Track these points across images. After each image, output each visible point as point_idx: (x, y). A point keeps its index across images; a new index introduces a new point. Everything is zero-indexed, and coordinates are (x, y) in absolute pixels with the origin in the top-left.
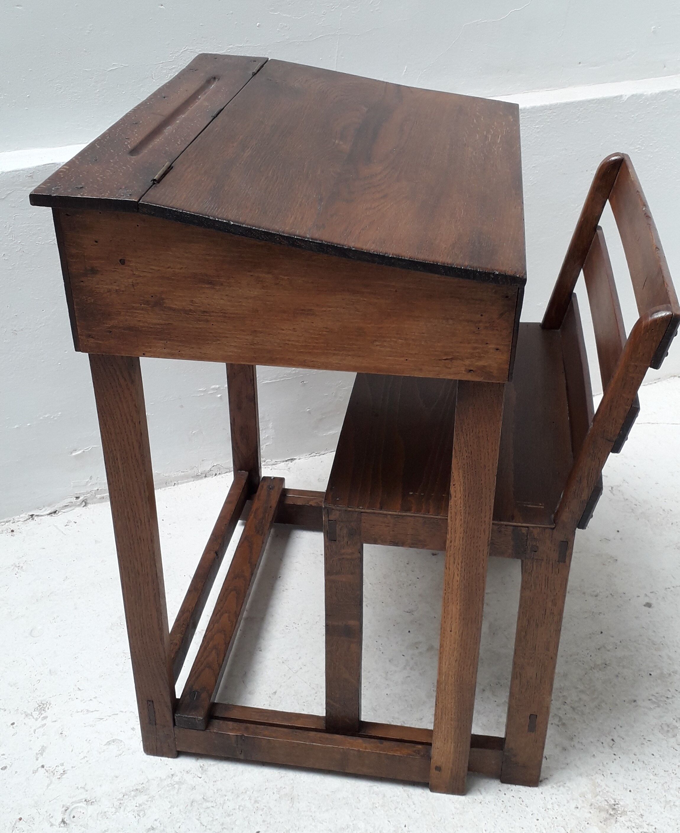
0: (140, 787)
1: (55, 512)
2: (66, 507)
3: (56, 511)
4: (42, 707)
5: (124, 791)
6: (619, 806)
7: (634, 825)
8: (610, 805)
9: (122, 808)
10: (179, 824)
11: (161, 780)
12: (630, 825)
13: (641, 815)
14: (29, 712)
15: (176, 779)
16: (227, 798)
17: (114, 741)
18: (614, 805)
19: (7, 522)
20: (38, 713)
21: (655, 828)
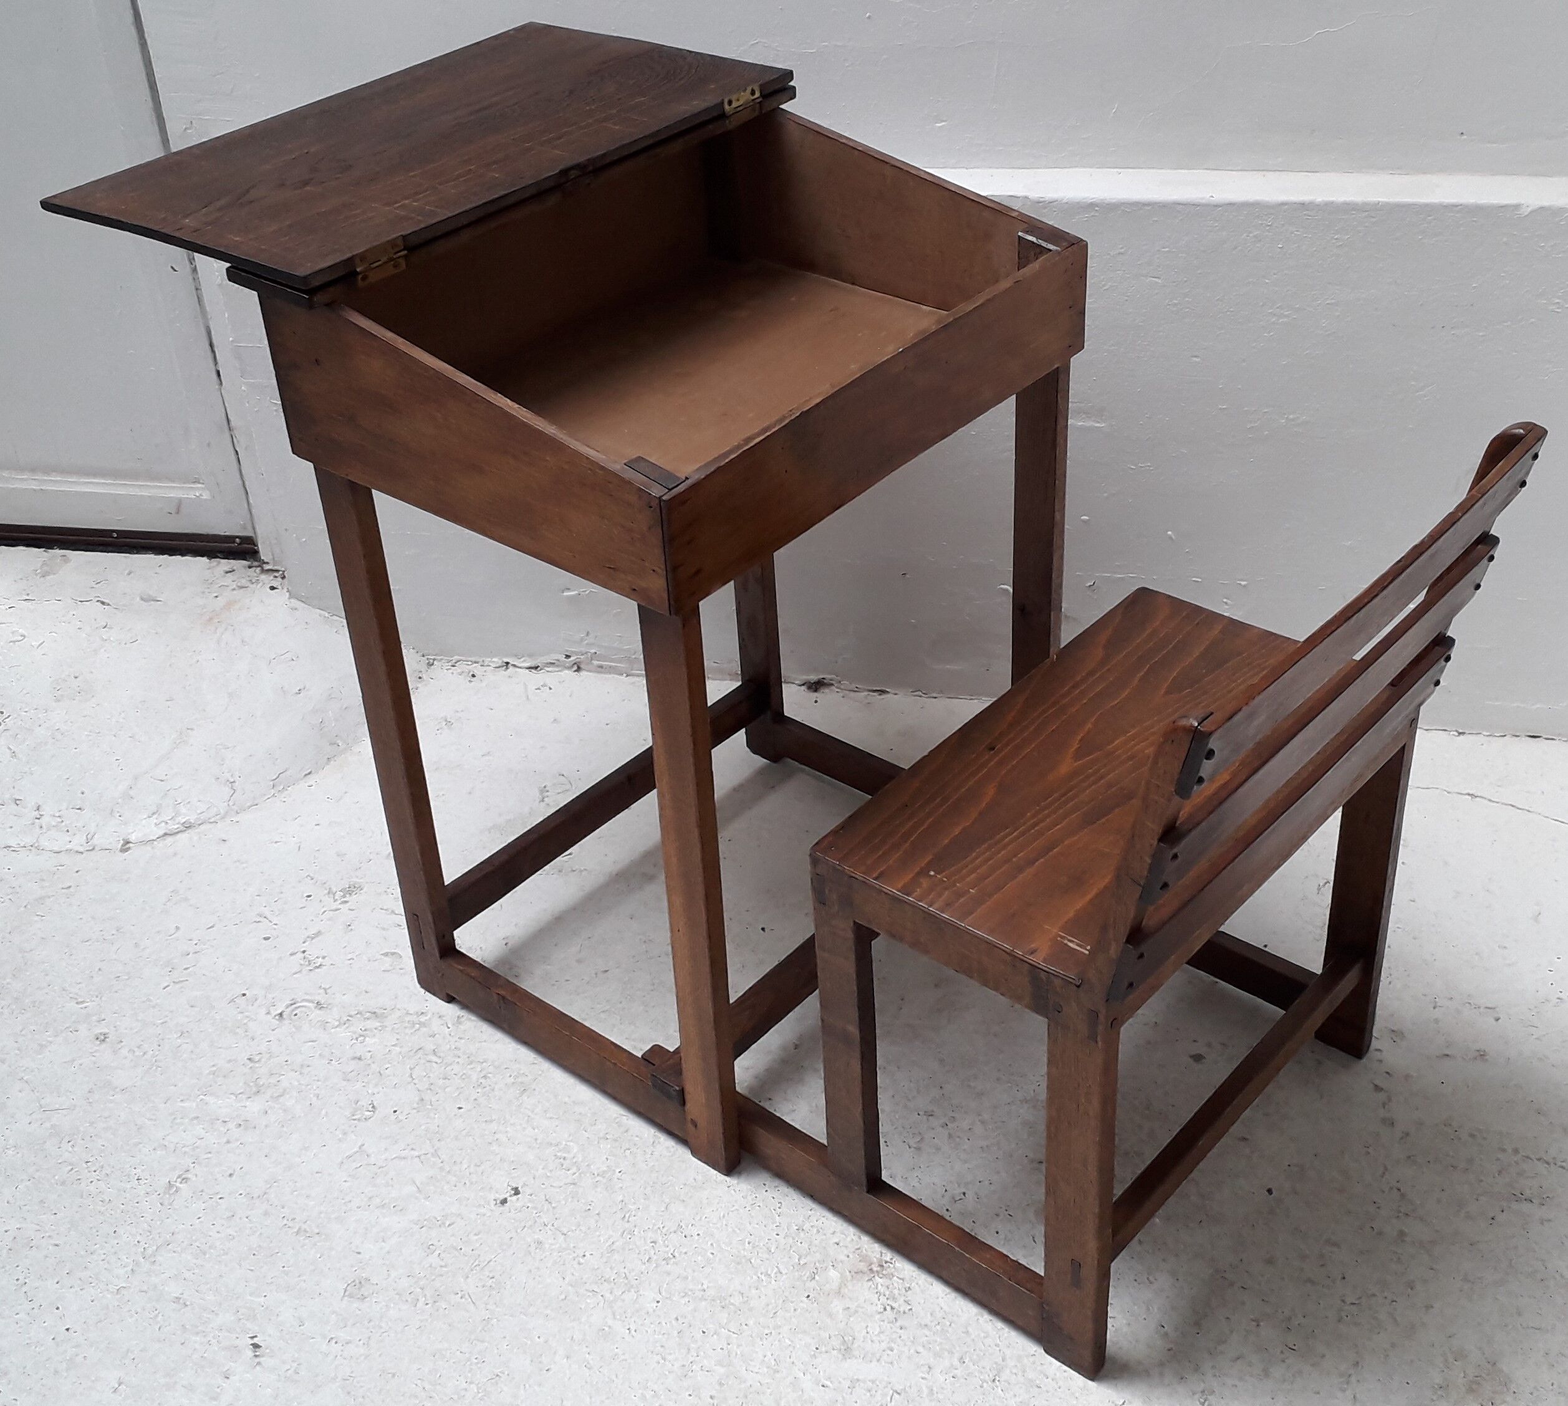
0: (379, 1011)
1: (536, 668)
2: (552, 666)
3: (538, 667)
4: (351, 890)
5: (361, 1009)
6: (891, 1266)
7: (887, 1293)
8: (881, 1260)
9: (347, 1025)
10: (389, 1065)
11: (408, 1013)
12: (882, 1291)
13: (909, 1288)
14: (334, 890)
15: (423, 1019)
16: (457, 1060)
17: (393, 954)
18: (886, 1262)
19: (476, 662)
20: (342, 894)
21: (911, 1309)
